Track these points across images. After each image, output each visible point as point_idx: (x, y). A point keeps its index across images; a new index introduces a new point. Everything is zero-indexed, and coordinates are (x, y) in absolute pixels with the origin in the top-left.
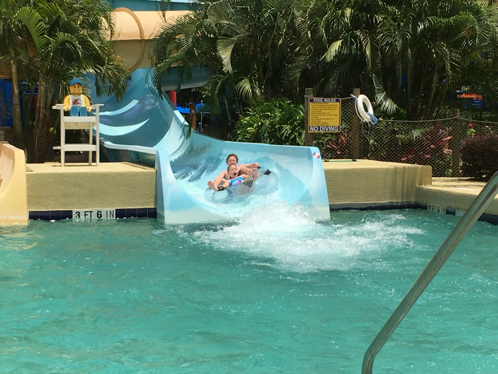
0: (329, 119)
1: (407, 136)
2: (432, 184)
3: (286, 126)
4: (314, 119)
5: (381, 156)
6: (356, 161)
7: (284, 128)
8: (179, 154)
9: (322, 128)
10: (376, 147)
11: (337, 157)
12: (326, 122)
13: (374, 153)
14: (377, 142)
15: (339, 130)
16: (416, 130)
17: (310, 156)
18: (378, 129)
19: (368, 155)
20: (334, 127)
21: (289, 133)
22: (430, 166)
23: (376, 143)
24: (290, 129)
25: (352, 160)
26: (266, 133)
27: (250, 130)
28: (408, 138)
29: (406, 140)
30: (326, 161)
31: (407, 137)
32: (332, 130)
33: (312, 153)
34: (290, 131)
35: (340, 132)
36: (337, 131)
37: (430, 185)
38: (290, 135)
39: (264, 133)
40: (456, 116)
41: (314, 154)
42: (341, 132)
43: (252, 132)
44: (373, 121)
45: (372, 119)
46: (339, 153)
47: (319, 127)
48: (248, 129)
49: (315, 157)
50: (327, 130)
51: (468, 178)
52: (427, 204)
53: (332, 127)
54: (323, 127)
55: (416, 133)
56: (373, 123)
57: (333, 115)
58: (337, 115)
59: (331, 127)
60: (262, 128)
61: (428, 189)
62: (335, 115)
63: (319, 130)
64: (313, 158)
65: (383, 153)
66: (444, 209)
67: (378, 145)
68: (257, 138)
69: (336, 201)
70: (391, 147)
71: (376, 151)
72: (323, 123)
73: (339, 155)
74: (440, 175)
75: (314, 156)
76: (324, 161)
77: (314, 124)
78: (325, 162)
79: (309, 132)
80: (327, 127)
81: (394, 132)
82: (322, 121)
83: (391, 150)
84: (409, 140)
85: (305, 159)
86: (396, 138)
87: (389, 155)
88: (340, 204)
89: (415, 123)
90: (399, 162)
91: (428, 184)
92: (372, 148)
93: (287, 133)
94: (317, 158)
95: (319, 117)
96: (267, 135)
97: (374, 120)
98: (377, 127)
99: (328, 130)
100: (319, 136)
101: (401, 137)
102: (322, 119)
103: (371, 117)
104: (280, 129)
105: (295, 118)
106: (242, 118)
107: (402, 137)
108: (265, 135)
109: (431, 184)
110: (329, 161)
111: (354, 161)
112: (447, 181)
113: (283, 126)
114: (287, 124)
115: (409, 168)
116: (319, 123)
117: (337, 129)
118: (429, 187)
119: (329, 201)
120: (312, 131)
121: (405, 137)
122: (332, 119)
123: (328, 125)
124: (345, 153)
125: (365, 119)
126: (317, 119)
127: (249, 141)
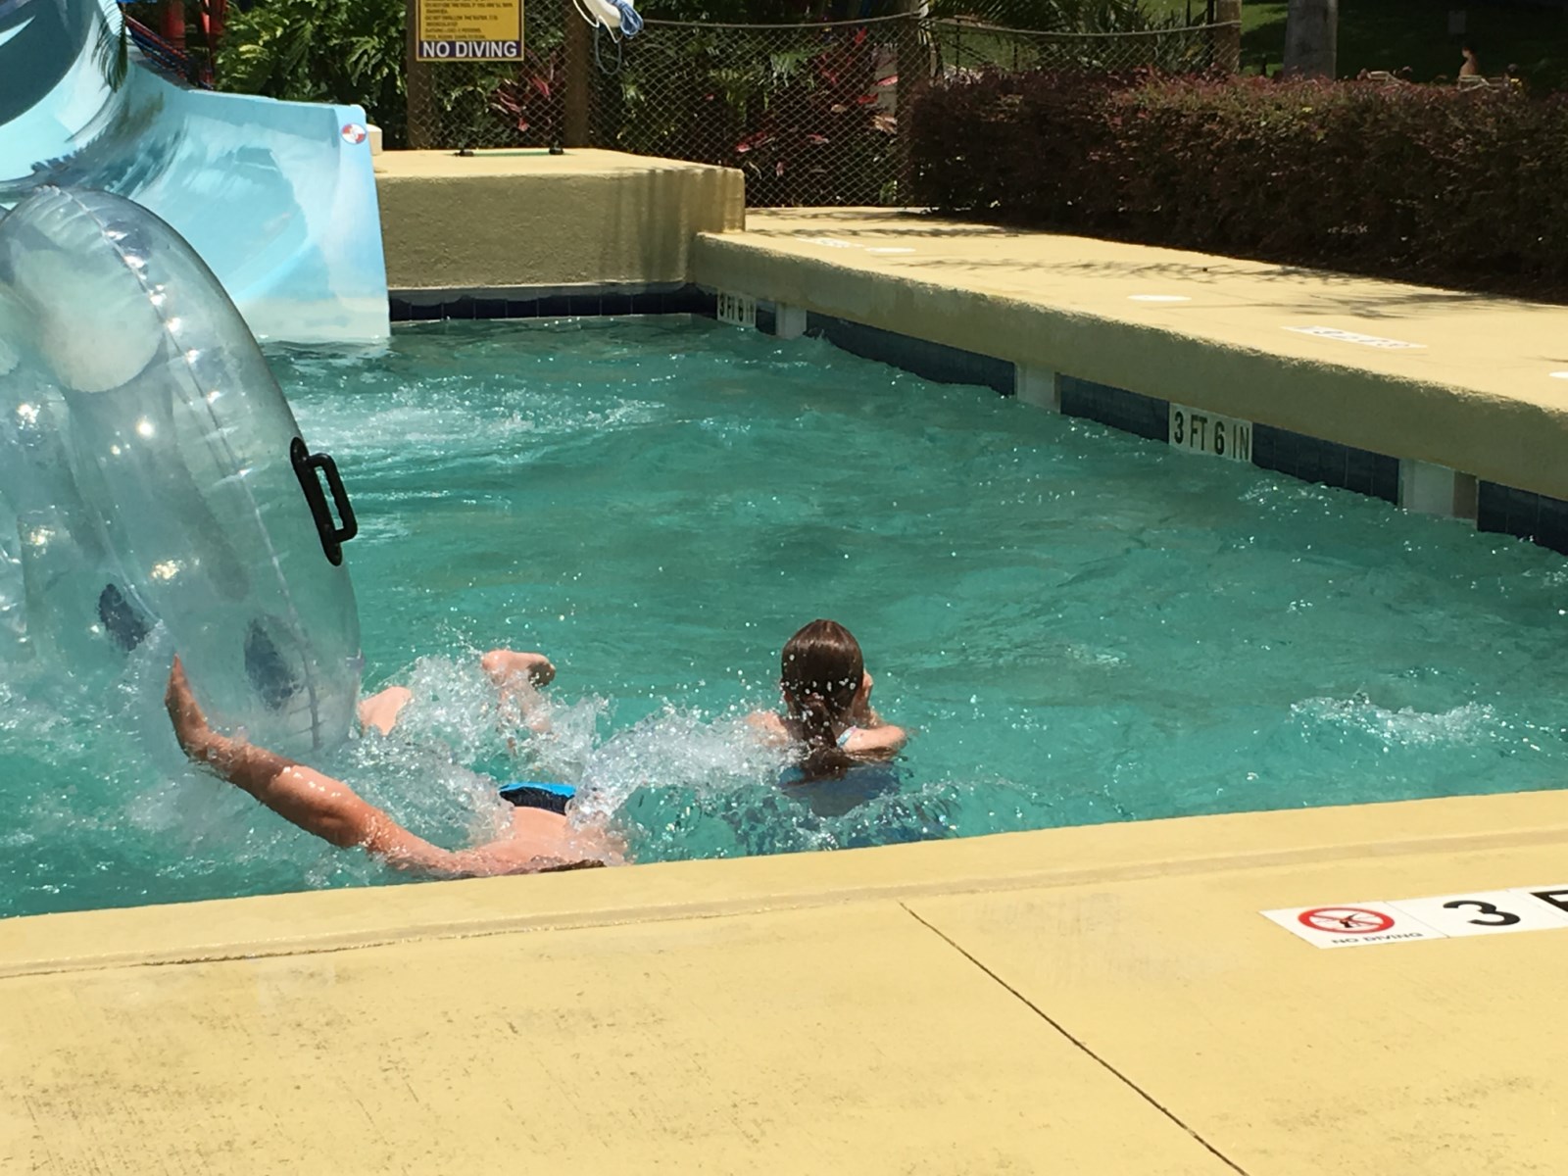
0: (484, 18)
2: (747, 227)
3: (366, 38)
4: (436, 18)
5: (662, 138)
6: (561, 153)
7: (360, 48)
9: (461, 47)
10: (642, 110)
11: (513, 140)
12: (476, 27)
14: (646, 93)
15: (519, 55)
16: (783, 57)
17: (333, 134)
19: (619, 137)
20: (504, 43)
21: (373, 62)
22: (740, 171)
23: (642, 98)
24: (379, 50)
25: (547, 150)
26: (304, 62)
27: (248, 52)
30: (462, 154)
32: (496, 54)
33: (341, 127)
34: (379, 56)
35: (522, 59)
36: (512, 56)
40: (908, 11)
41: (347, 129)
42: (527, 59)
43: (254, 58)
44: (628, 25)
45: (627, 19)
46: (523, 128)
47: (452, 45)
48: (243, 48)
49: (350, 138)
50: (479, 54)
52: (716, 289)
53: (497, 43)
54: (467, 43)
55: (782, 65)
56: (627, 32)
57: (498, 6)
58: (510, 5)
59: (493, 44)
60: (294, 47)
62: (505, 5)
63: (452, 54)
64: (342, 142)
65: (669, 132)
66: (752, 308)
67: (650, 104)
70: (692, 109)
71: (642, 121)
72: (464, 30)
73: (521, 134)
75: (346, 136)
76: (456, 154)
77: (437, 34)
78: (459, 158)
79: (418, 59)
80: (479, 44)
82: (463, 24)
87: (686, 136)
91: (732, 227)
92: (629, 111)
93: (366, 64)
94: (354, 141)
95: (452, 11)
96: (307, 70)
97: (631, 20)
98: (647, 46)
99: (484, 55)
100: (465, 73)
101: (727, 76)
102: (461, 18)
103: (620, 10)
104: (345, 50)
107: (730, 78)
108: (300, 70)
109: (743, 228)
111: (552, 152)
116: (452, 31)
117: (514, 50)
120: (428, 55)
121: (740, 79)
122: (496, 18)
123: (483, 37)
124: (541, 129)
125: (600, 17)
126: (446, 18)
127: (247, 88)
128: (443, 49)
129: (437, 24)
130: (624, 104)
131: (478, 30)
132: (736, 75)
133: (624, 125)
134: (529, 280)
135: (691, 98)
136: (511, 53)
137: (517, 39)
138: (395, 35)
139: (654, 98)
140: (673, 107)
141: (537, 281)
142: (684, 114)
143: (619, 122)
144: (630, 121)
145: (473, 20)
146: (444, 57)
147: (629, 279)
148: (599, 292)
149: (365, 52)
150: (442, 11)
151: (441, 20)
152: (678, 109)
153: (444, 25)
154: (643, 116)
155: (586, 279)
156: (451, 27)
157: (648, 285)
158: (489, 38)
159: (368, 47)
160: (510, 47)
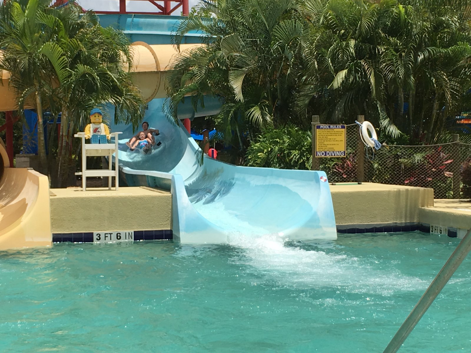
0: (335, 144)
1: (410, 160)
2: (435, 206)
3: (294, 151)
5: (385, 179)
6: (361, 184)
7: (293, 153)
8: (194, 179)
9: (328, 153)
10: (380, 171)
11: (343, 180)
13: (378, 176)
14: (381, 166)
16: (418, 154)
17: (317, 180)
18: (381, 153)
19: (373, 179)
20: (340, 152)
21: (297, 157)
22: (432, 189)
23: (380, 167)
24: (299, 154)
25: (357, 183)
26: (276, 158)
27: (260, 155)
28: (410, 162)
29: (408, 164)
30: (332, 184)
31: (409, 161)
32: (338, 155)
33: (320, 177)
34: (299, 156)
35: (345, 156)
36: (342, 156)
37: (432, 207)
38: (298, 160)
39: (274, 158)
40: (456, 141)
41: (321, 178)
42: (347, 157)
43: (262, 157)
44: (377, 146)
45: (376, 144)
46: (345, 176)
47: (326, 152)
48: (259, 154)
49: (322, 180)
50: (333, 155)
51: (468, 200)
52: (429, 224)
53: (338, 152)
54: (330, 152)
55: (418, 157)
56: (377, 148)
57: (339, 141)
58: (342, 141)
59: (337, 152)
60: (272, 153)
61: (430, 210)
62: (341, 141)
63: (325, 155)
64: (320, 182)
65: (388, 177)
66: (446, 230)
67: (382, 169)
68: (267, 163)
69: (342, 222)
70: (394, 170)
71: (380, 174)
72: (329, 148)
73: (345, 178)
74: (441, 197)
75: (321, 180)
76: (331, 184)
77: (321, 149)
78: (332, 186)
79: (316, 157)
80: (333, 152)
81: (397, 157)
82: (329, 146)
83: (394, 173)
84: (412, 164)
85: (313, 183)
86: (399, 162)
87: (392, 179)
88: (347, 225)
89: (417, 148)
90: (402, 185)
91: (430, 206)
92: (376, 171)
93: (295, 158)
94: (324, 181)
95: (326, 143)
96: (276, 160)
97: (378, 145)
98: (381, 152)
99: (334, 155)
100: (325, 161)
101: (404, 161)
102: (328, 145)
103: (375, 142)
104: (289, 154)
105: (302, 144)
106: (253, 144)
107: (405, 161)
108: (275, 160)
109: (433, 206)
110: (335, 185)
111: (359, 184)
112: (449, 202)
113: (291, 151)
114: (296, 150)
115: (412, 190)
116: (326, 148)
117: (343, 154)
118: (432, 208)
119: (336, 222)
120: (319, 156)
121: (408, 161)
122: (338, 145)
123: (334, 150)
124: (350, 177)
125: (369, 144)
126: (324, 145)
127: (260, 165)
128: (323, 154)
129: (321, 146)
130: (374, 169)
131: (333, 148)
132: (407, 161)
133: (374, 176)
134: (372, 222)
135: (394, 167)
136: (342, 154)
137: (344, 151)
138: (305, 150)
139: (383, 167)
140: (389, 170)
141: (374, 222)
142: (392, 172)
143: (373, 174)
144: (376, 174)
145: (331, 145)
146: (323, 156)
147: (401, 221)
148: (392, 225)
149: (295, 155)
150: (323, 143)
151: (322, 145)
152: (390, 170)
153: (323, 147)
154: (380, 173)
155: (388, 221)
156: (325, 147)
157: (405, 223)
158: (336, 150)
159: (296, 153)
160: (342, 153)
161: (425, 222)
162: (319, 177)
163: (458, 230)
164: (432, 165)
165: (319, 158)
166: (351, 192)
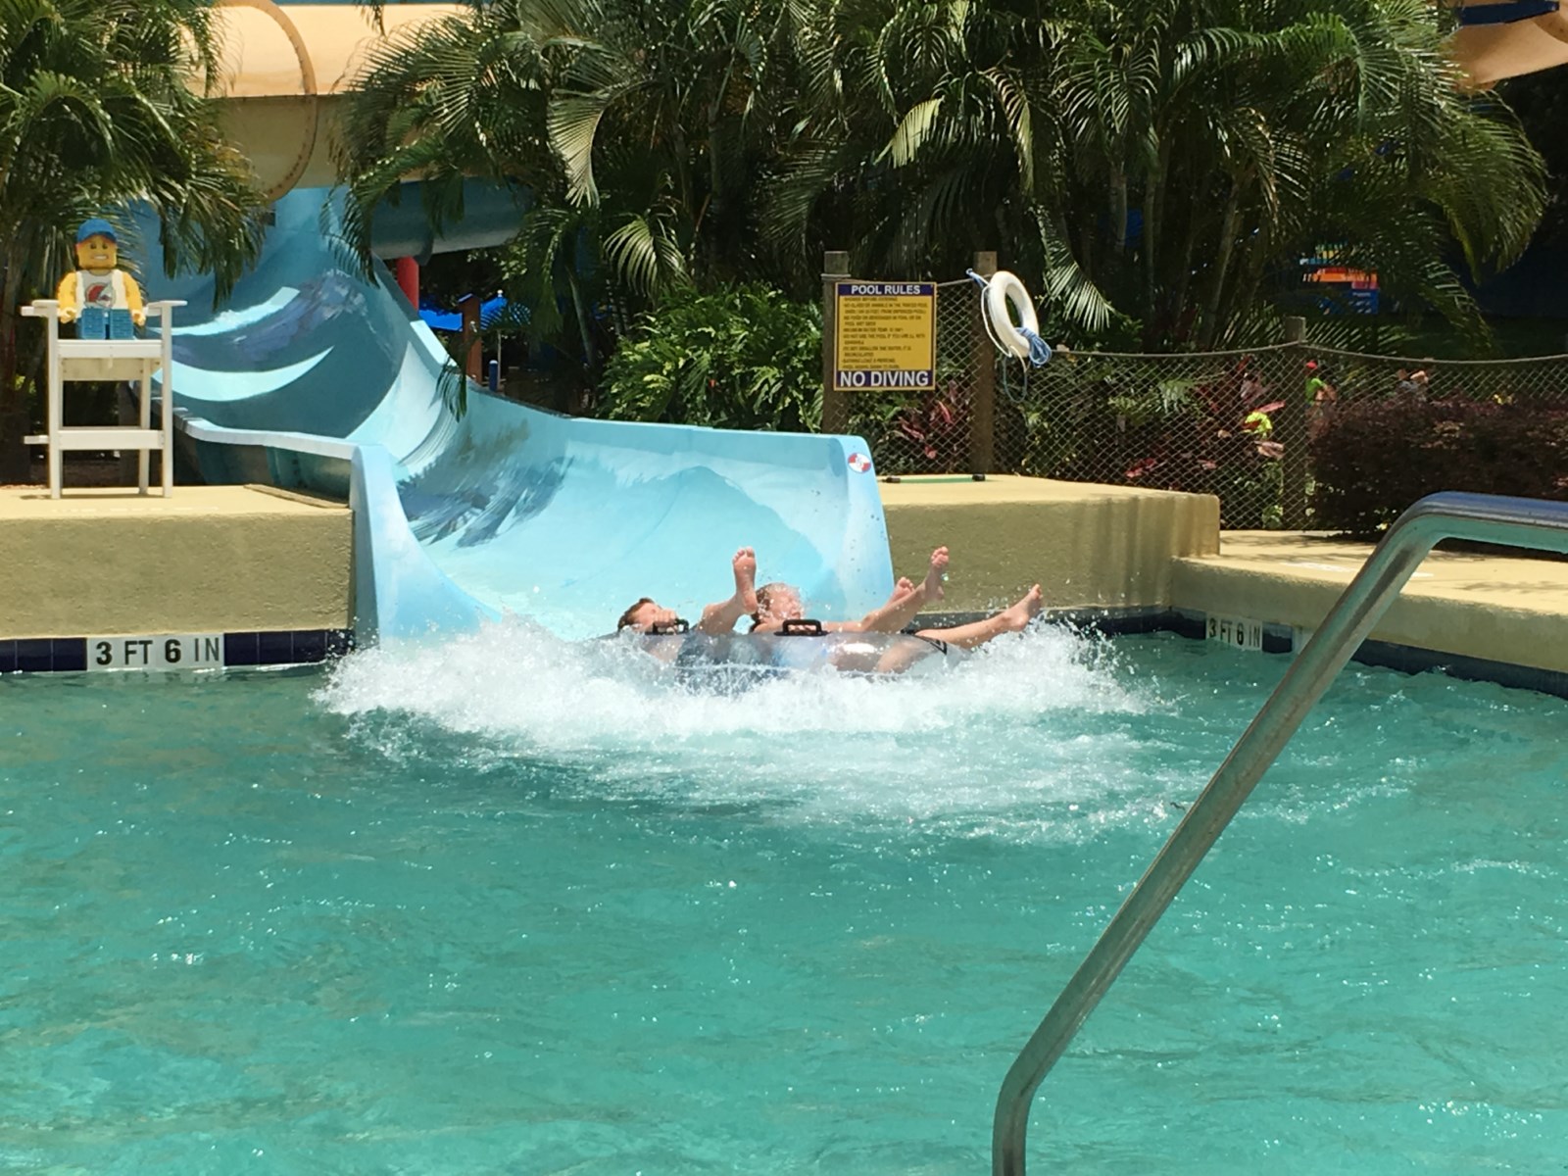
0: (899, 348)
1: (1144, 401)
2: (1222, 552)
3: (764, 368)
4: (853, 349)
5: (1063, 465)
6: (983, 479)
7: (759, 377)
8: (427, 459)
9: (876, 377)
10: (1045, 437)
11: (924, 467)
12: (890, 357)
13: (1039, 454)
14: (1050, 420)
15: (930, 384)
16: (1170, 383)
17: (839, 465)
18: (1052, 379)
19: (1023, 463)
20: (916, 372)
21: (774, 390)
22: (1216, 497)
23: (1046, 425)
25: (971, 476)
27: (652, 382)
28: (1145, 409)
29: (1139, 414)
30: (889, 481)
31: (1143, 405)
32: (910, 383)
33: (847, 457)
34: (779, 385)
35: (933, 388)
36: (923, 386)
37: (1214, 556)
38: (777, 397)
39: (696, 391)
41: (853, 459)
42: (937, 390)
43: (658, 388)
44: (1037, 354)
45: (1036, 349)
46: (931, 455)
47: (868, 374)
48: (648, 378)
49: (856, 467)
50: (893, 383)
51: (1332, 533)
52: (1204, 614)
53: (910, 373)
54: (882, 372)
55: (1171, 393)
56: (1036, 361)
57: (912, 337)
58: (923, 336)
59: (907, 374)
60: (690, 376)
61: (1207, 566)
62: (918, 336)
63: (868, 383)
64: (849, 470)
65: (1070, 457)
67: (1053, 431)
68: (672, 409)
70: (1092, 436)
71: (1045, 448)
72: (880, 360)
73: (930, 461)
74: (1244, 523)
75: (853, 465)
76: (883, 481)
77: (854, 364)
78: (886, 484)
79: (836, 389)
80: (893, 373)
81: (1103, 390)
82: (878, 354)
83: (1094, 445)
84: (1150, 413)
85: (823, 476)
86: (1107, 407)
87: (1086, 463)
89: (1169, 361)
90: (1117, 484)
91: (1209, 552)
92: (1033, 438)
93: (767, 393)
94: (860, 470)
95: (868, 342)
97: (1040, 349)
98: (1051, 375)
99: (897, 384)
100: (866, 402)
101: (1126, 404)
102: (876, 348)
103: (1030, 341)
104: (747, 379)
105: (792, 344)
106: (627, 346)
107: (1129, 406)
108: (698, 398)
109: (1218, 553)
110: (898, 481)
111: (976, 479)
112: (1267, 542)
113: (755, 369)
114: (769, 364)
115: (1149, 500)
116: (868, 361)
117: (926, 380)
118: (1212, 561)
120: (845, 385)
121: (1138, 406)
122: (909, 349)
123: (897, 366)
124: (948, 455)
125: (1013, 347)
126: (862, 349)
127: (649, 416)
128: (859, 379)
129: (855, 355)
130: (1026, 431)
131: (892, 361)
132: (1134, 403)
133: (1027, 452)
135: (1093, 425)
136: (922, 382)
137: (929, 368)
138: (799, 365)
139: (1056, 425)
140: (1075, 434)
142: (1085, 441)
143: (1023, 448)
144: (1034, 448)
145: (888, 351)
146: (859, 387)
149: (767, 381)
150: (859, 342)
151: (858, 351)
152: (1080, 436)
153: (860, 355)
154: (1046, 442)
155: (1069, 603)
156: (868, 358)
157: (1126, 609)
158: (902, 368)
159: (769, 376)
160: (922, 376)
161: (1190, 606)
162: (842, 454)
163: (1297, 632)
164: (1217, 419)
165: (845, 393)
166: (951, 506)
